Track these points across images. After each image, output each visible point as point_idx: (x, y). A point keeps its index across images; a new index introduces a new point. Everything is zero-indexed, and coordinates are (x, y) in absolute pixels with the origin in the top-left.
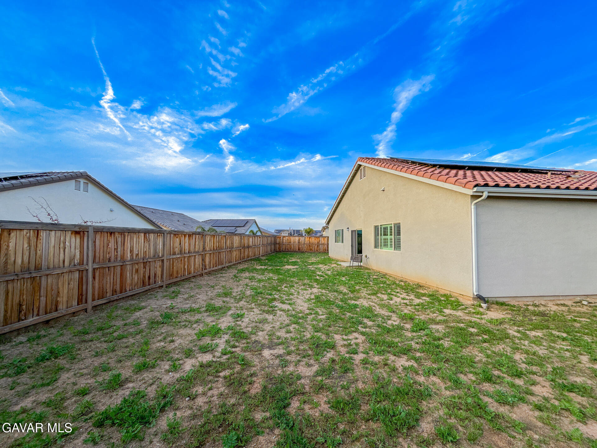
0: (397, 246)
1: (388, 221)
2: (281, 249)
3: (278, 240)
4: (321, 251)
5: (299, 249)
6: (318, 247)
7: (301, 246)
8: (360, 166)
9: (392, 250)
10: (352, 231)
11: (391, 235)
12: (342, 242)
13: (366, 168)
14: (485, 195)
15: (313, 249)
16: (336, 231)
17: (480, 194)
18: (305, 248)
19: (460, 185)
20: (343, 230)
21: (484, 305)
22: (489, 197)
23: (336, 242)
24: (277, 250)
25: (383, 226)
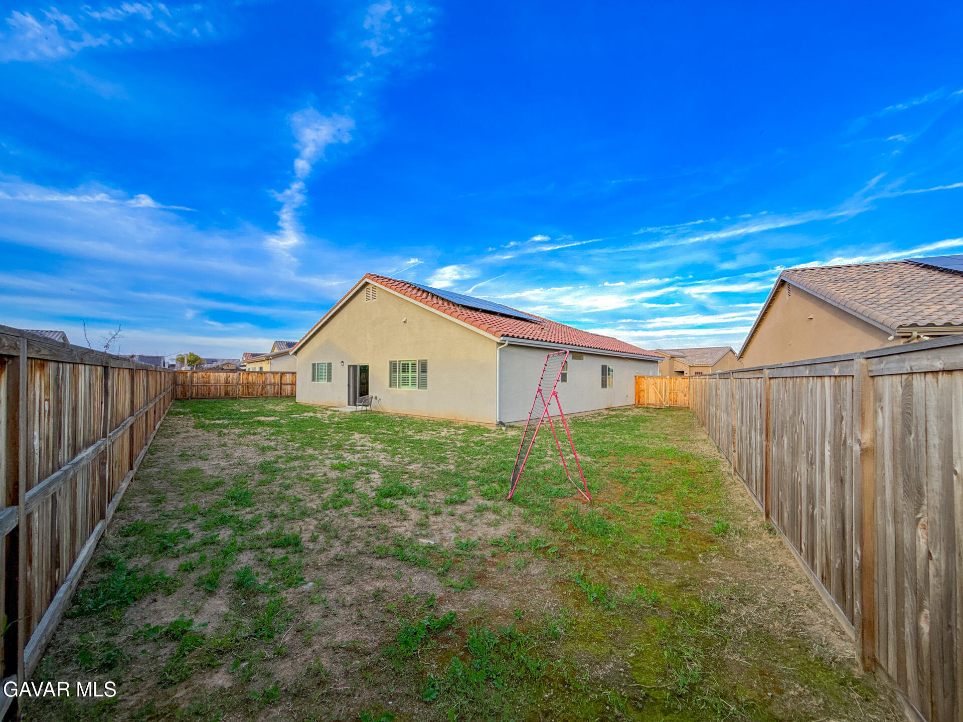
0: (423, 384)
1: (411, 356)
2: (189, 394)
3: (180, 379)
4: (268, 395)
5: (227, 393)
6: (263, 388)
7: (230, 388)
8: (367, 284)
9: (416, 389)
10: (349, 366)
11: (414, 372)
12: (329, 380)
13: (377, 290)
14: (507, 343)
15: (255, 393)
16: (314, 365)
17: (504, 342)
18: (239, 391)
19: (491, 332)
20: (330, 364)
21: (504, 428)
22: (509, 345)
23: (313, 380)
24: (179, 396)
25: (402, 362)
